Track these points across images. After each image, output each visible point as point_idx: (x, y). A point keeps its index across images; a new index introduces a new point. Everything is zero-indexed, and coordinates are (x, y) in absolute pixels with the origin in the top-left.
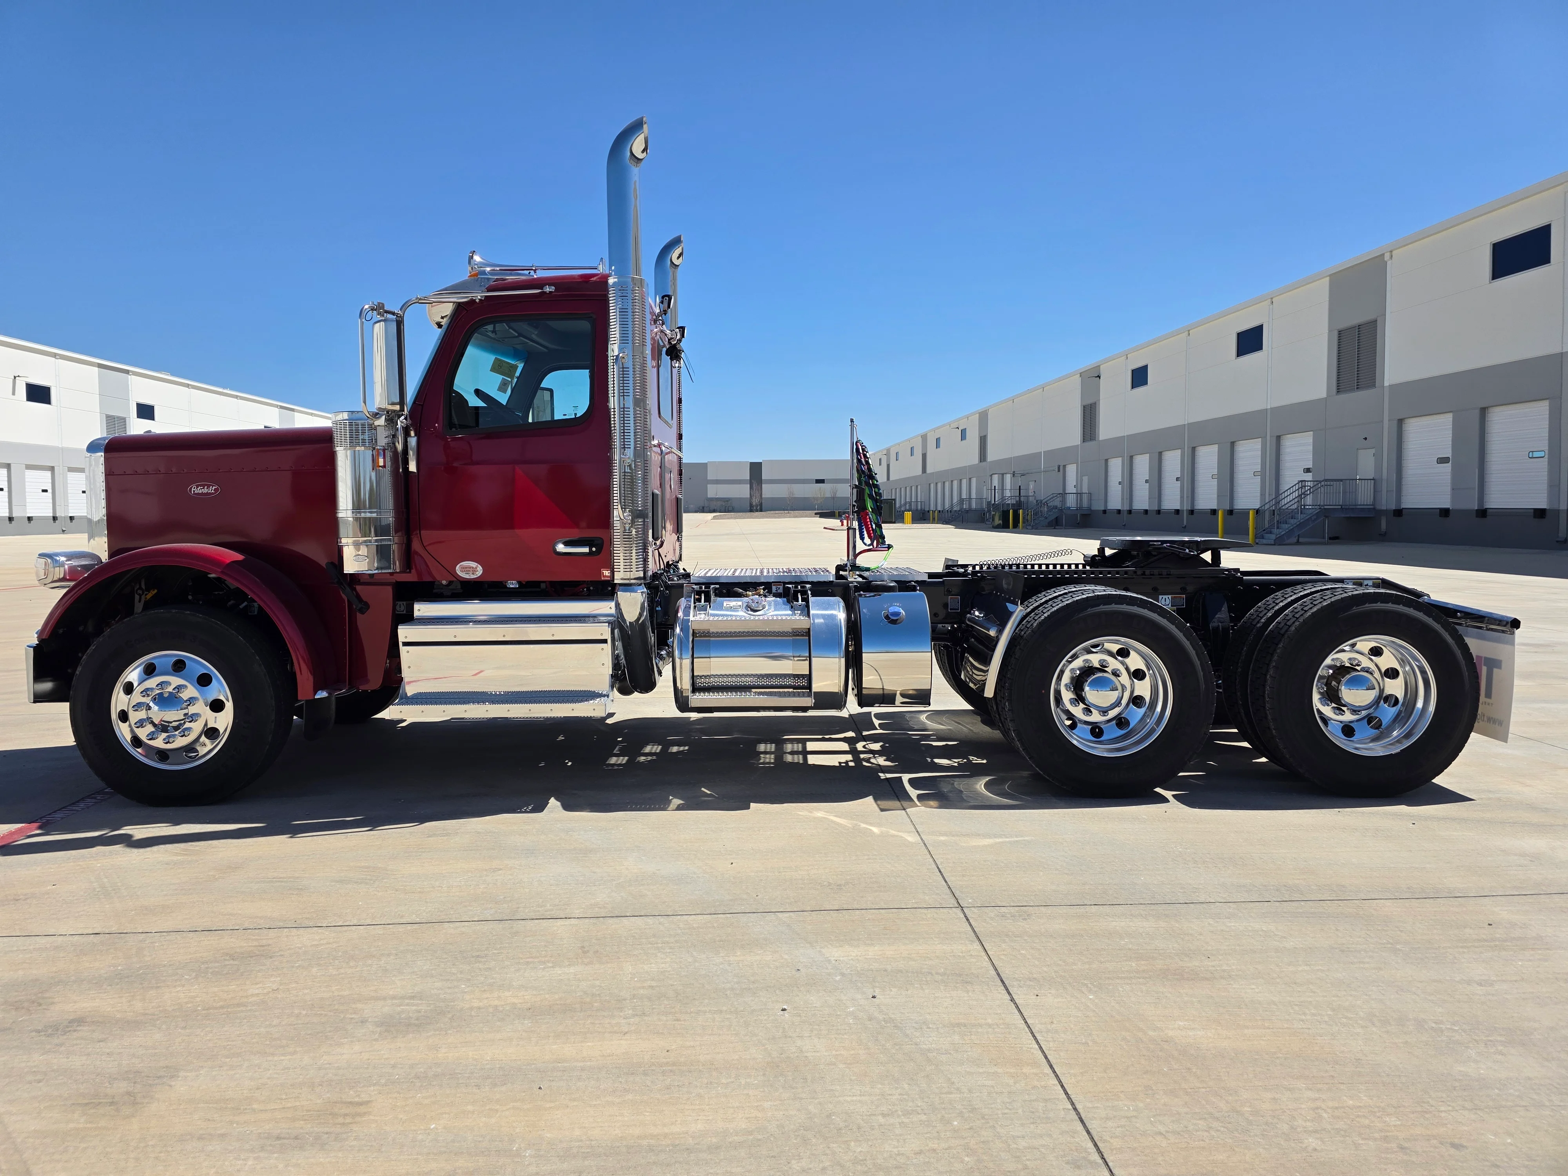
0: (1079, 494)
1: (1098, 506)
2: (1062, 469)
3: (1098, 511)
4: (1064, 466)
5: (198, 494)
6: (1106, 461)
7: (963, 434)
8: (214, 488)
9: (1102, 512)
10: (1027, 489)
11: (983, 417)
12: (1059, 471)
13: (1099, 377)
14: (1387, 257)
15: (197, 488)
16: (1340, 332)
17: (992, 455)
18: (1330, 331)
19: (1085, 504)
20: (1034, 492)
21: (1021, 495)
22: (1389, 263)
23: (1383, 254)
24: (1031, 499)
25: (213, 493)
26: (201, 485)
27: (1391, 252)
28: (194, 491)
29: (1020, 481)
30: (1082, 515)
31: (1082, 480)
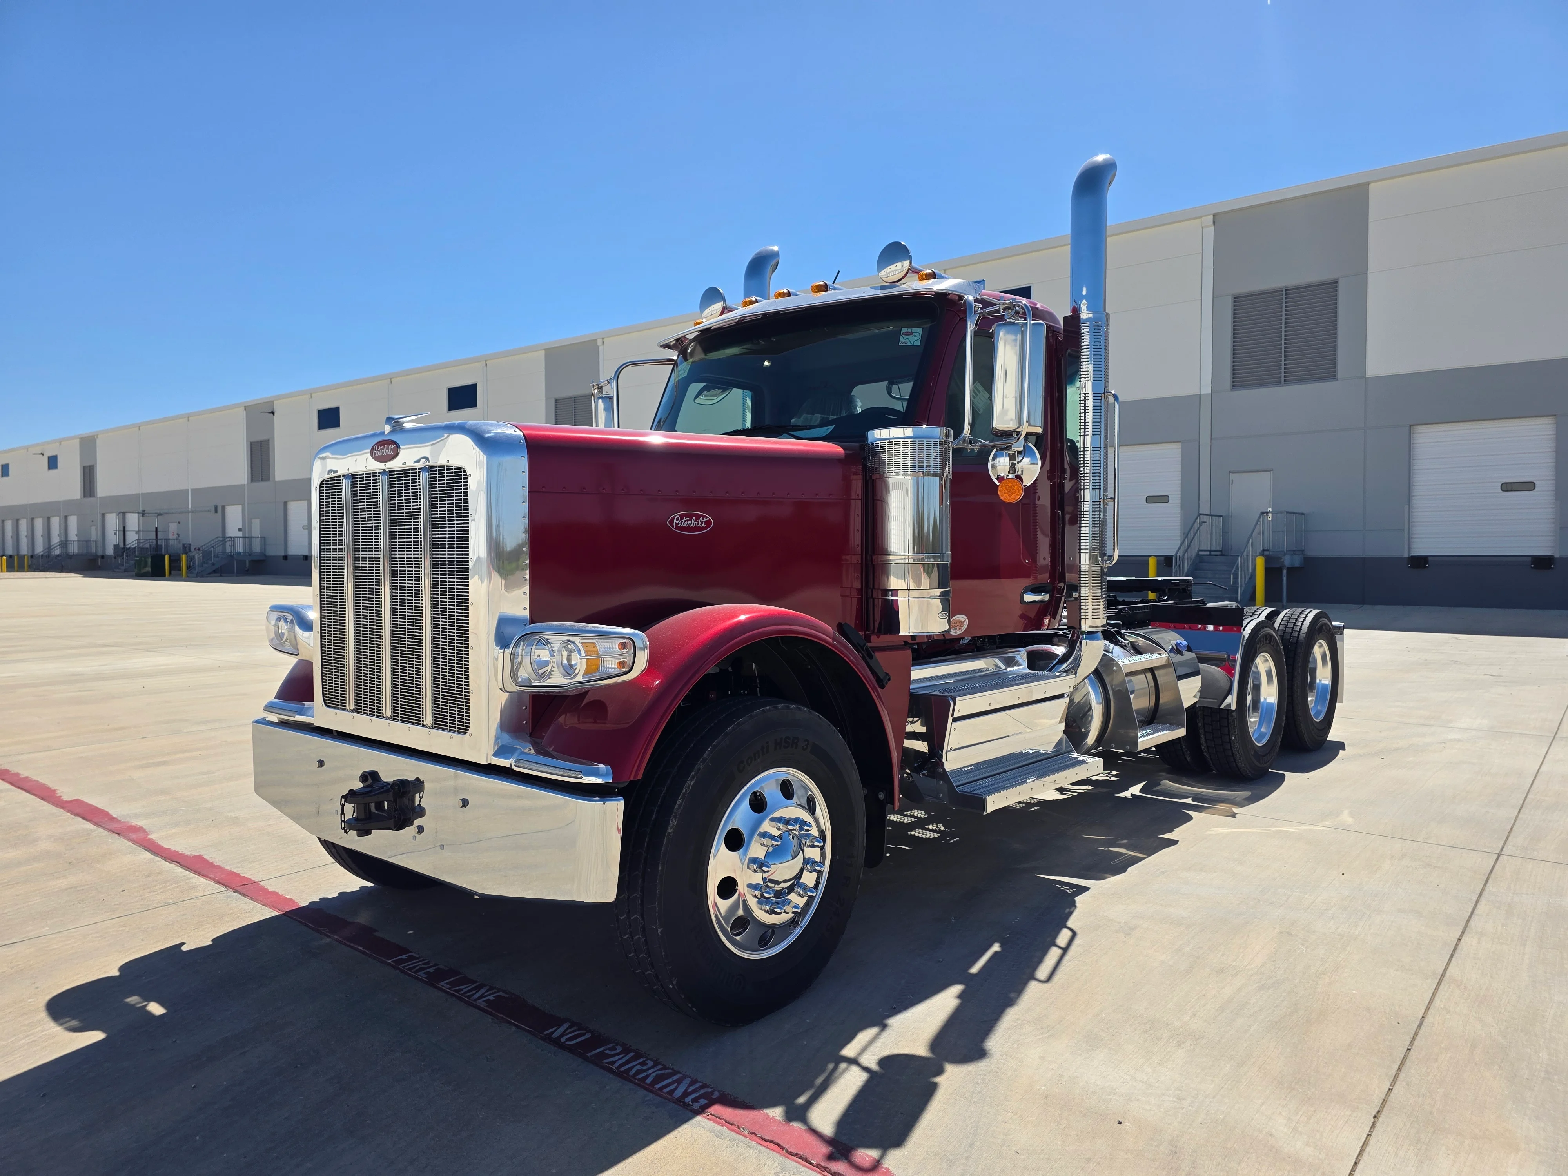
0: (247, 539)
1: (276, 551)
2: (219, 510)
3: (280, 556)
4: (223, 507)
5: (683, 529)
6: (285, 503)
7: (53, 462)
8: (705, 520)
9: (282, 558)
10: (166, 531)
11: (88, 444)
12: (216, 511)
13: (273, 413)
14: (599, 342)
15: (681, 519)
16: (557, 401)
17: (104, 488)
18: (547, 399)
19: (257, 548)
20: (178, 534)
21: (159, 538)
22: (601, 348)
23: (596, 340)
24: (171, 543)
25: (703, 529)
26: (686, 516)
27: (603, 339)
28: (677, 524)
29: (156, 522)
30: (253, 561)
31: (250, 523)
